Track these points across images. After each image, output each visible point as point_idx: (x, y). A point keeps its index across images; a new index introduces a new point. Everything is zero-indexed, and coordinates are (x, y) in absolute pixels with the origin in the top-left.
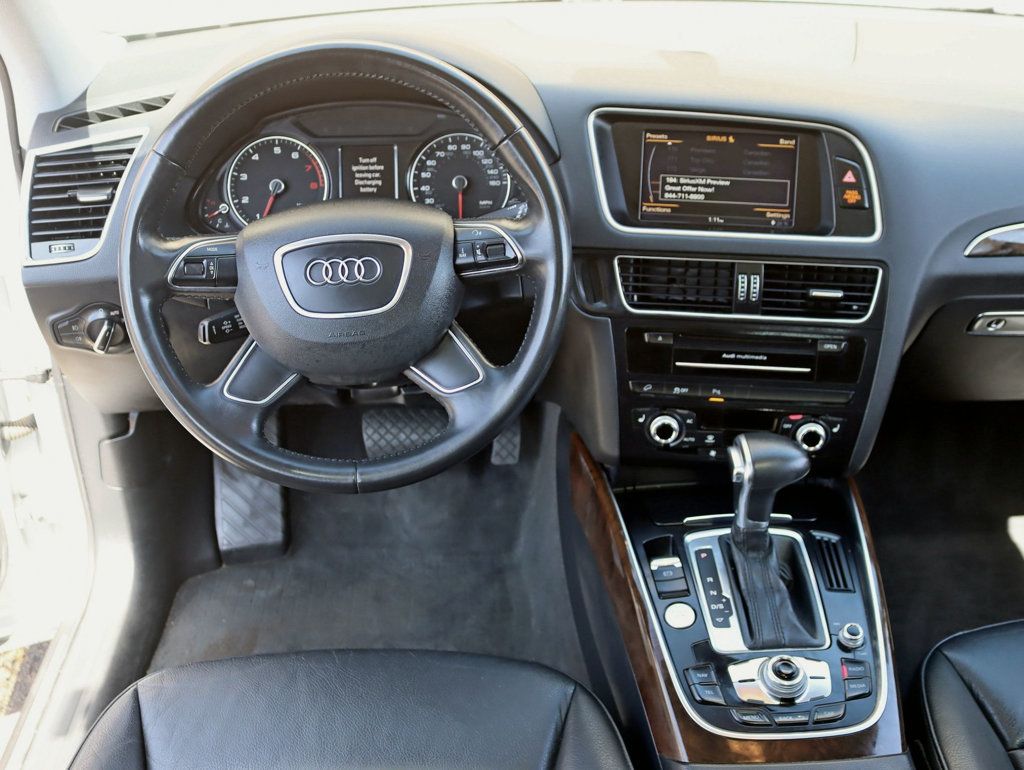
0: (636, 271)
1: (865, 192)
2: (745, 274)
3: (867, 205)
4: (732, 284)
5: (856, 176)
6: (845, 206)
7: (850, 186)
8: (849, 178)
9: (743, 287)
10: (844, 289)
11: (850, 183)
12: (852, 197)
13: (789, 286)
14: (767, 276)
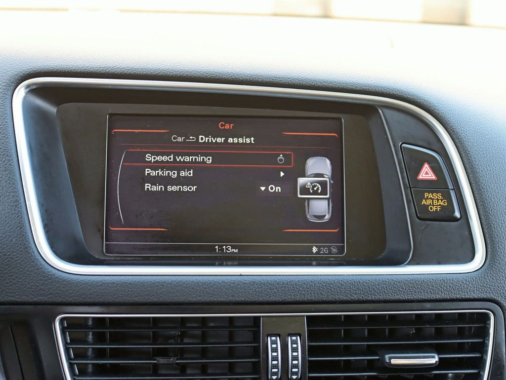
0: (100, 338)
1: (452, 193)
2: (276, 335)
3: (457, 214)
4: (258, 352)
5: (436, 169)
6: (424, 216)
7: (429, 186)
8: (426, 173)
9: (275, 358)
10: (438, 349)
11: (430, 182)
12: (434, 202)
13: (348, 351)
14: (312, 336)
